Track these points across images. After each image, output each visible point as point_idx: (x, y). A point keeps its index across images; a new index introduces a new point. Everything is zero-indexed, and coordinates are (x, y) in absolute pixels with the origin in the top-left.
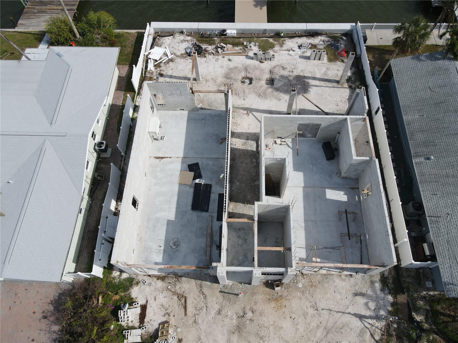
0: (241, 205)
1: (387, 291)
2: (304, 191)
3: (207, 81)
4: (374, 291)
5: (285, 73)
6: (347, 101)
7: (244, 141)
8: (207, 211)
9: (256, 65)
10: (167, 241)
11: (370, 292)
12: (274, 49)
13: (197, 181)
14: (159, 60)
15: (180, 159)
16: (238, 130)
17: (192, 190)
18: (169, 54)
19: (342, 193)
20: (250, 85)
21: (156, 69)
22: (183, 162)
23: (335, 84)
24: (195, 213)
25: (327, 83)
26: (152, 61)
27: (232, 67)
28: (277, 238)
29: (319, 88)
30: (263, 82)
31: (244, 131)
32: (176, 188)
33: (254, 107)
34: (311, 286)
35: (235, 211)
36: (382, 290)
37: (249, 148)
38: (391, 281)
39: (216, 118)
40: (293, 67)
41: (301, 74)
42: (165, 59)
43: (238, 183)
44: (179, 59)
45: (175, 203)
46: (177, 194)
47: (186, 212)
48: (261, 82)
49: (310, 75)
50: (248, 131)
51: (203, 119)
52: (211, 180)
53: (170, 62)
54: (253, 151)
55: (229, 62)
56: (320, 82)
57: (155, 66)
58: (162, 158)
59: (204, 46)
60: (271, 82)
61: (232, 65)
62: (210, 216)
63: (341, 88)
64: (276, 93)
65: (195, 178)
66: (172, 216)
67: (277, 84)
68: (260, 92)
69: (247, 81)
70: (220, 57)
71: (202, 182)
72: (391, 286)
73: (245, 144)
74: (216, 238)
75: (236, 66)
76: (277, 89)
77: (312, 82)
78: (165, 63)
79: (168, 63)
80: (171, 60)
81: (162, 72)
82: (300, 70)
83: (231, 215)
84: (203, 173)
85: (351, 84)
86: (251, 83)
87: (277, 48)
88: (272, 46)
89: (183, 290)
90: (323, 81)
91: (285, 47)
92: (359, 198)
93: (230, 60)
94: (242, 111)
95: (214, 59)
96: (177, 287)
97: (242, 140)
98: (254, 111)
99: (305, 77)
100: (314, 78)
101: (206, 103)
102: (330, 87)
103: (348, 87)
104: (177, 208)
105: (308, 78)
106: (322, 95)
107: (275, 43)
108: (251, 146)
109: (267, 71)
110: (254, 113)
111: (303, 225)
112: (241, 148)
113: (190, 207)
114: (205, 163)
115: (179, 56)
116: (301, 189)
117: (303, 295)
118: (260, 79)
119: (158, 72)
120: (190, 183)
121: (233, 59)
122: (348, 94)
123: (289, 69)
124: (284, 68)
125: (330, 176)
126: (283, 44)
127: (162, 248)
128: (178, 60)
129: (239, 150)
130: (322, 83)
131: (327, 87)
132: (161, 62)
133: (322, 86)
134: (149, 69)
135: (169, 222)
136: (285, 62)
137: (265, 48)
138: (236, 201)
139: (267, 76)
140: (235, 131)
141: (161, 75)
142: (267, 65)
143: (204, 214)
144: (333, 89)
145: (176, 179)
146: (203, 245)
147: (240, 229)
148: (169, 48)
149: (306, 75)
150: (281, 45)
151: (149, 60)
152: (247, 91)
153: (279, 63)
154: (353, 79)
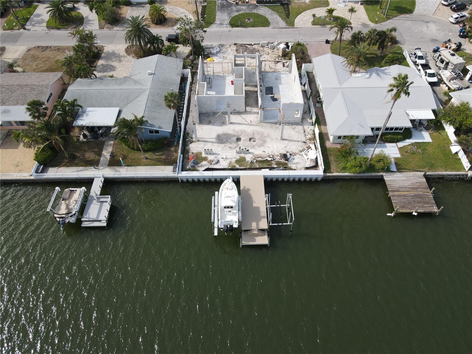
3: (276, 139)
5: (229, 145)
12: (236, 159)
14: (309, 151)
16: (255, 115)
17: (274, 93)
18: (304, 155)
20: (250, 137)
21: (309, 146)
22: (281, 102)
23: (200, 139)
24: (271, 86)
25: (205, 140)
27: (262, 147)
29: (210, 137)
30: (242, 139)
31: (252, 115)
32: (281, 93)
33: (248, 126)
35: (254, 88)
37: (250, 108)
39: (268, 118)
40: (224, 149)
41: (219, 145)
43: (254, 96)
47: (275, 86)
51: (274, 117)
52: (266, 96)
53: (302, 150)
55: (264, 150)
57: (311, 147)
59: (283, 161)
61: (262, 149)
63: (197, 138)
64: (235, 134)
65: (274, 96)
67: (235, 139)
68: (245, 133)
70: (271, 153)
71: (270, 95)
74: (261, 81)
75: (260, 148)
76: (235, 136)
77: (214, 140)
78: (305, 150)
81: (305, 144)
82: (220, 147)
84: (270, 98)
85: (191, 140)
87: (234, 160)
88: (237, 161)
89: (271, 69)
91: (228, 161)
93: (264, 152)
97: (253, 111)
98: (248, 124)
99: (218, 143)
100: (212, 142)
101: (274, 127)
102: (204, 138)
103: (193, 138)
104: (279, 88)
105: (215, 143)
106: (209, 133)
107: (235, 164)
109: (240, 145)
112: (253, 108)
113: (274, 88)
114: (270, 101)
115: (297, 154)
118: (245, 140)
119: (307, 144)
121: (262, 152)
123: (227, 147)
124: (230, 148)
126: (229, 164)
127: (282, 78)
128: (297, 151)
130: (208, 140)
132: (307, 150)
134: (313, 145)
135: (281, 84)
136: (229, 151)
138: (254, 91)
139: (241, 142)
141: (304, 142)
143: (267, 86)
146: (266, 79)
147: (252, 82)
153: (233, 150)
154: (189, 143)
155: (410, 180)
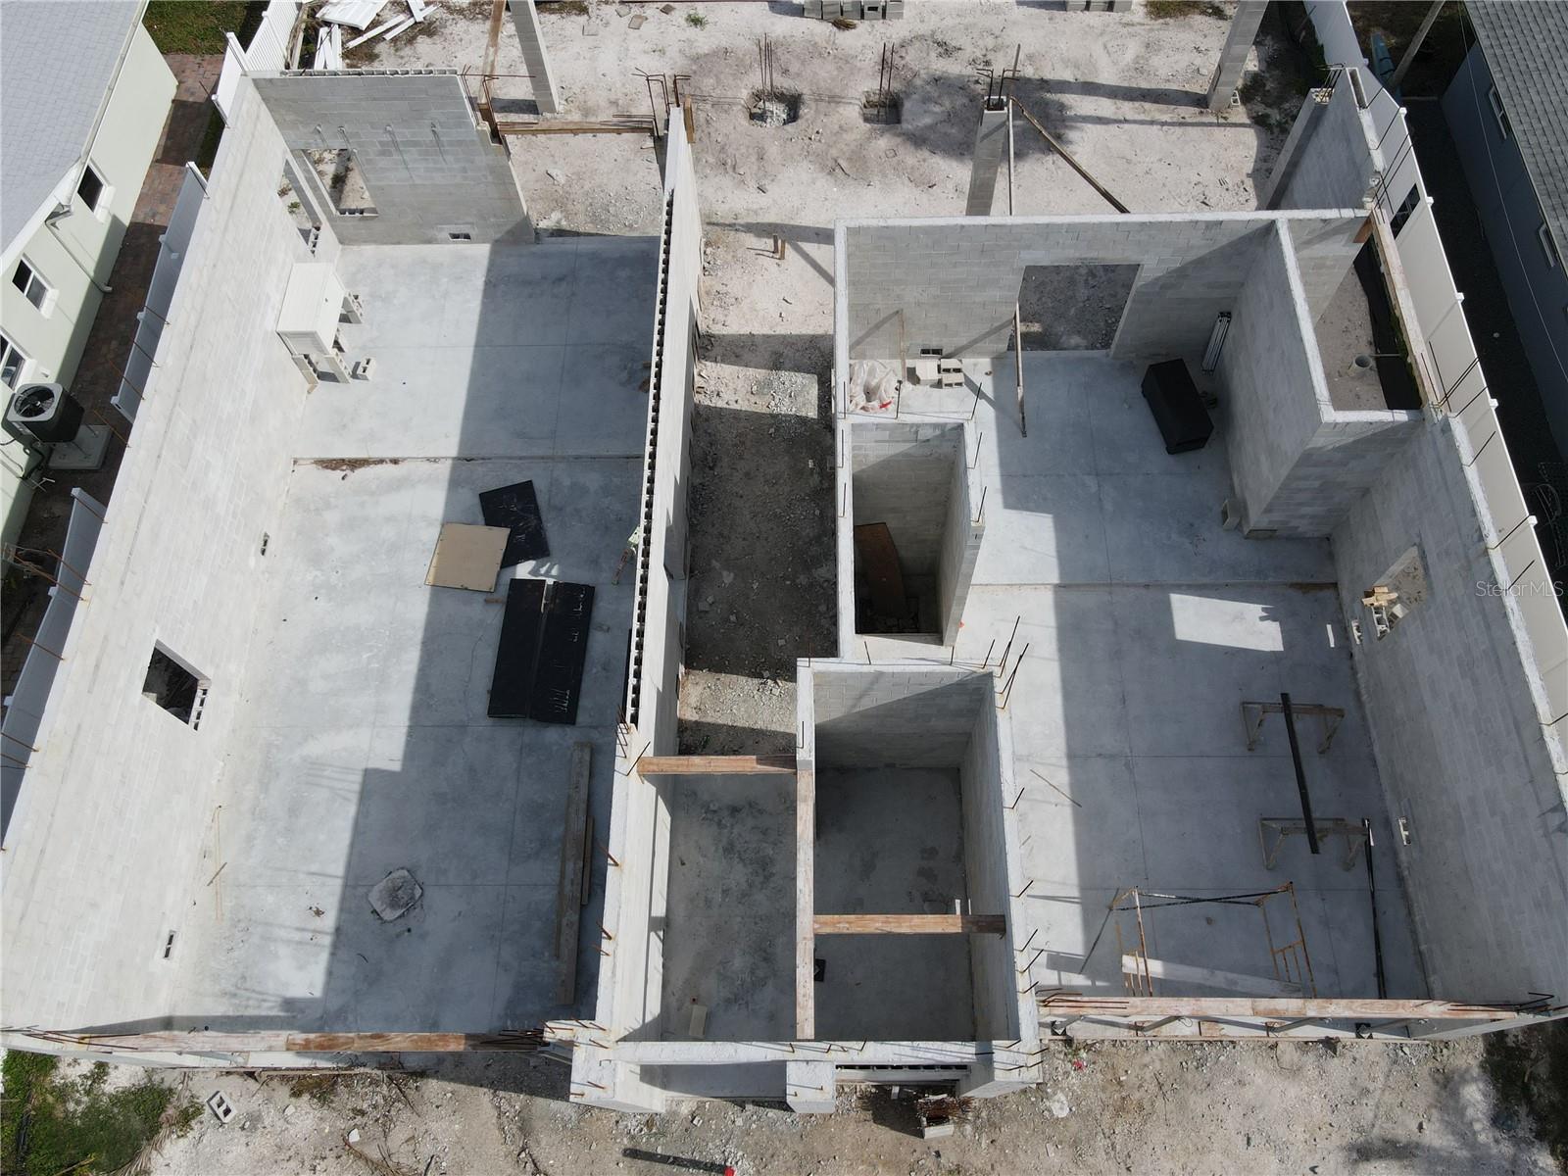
0: (746, 684)
1: (1525, 1125)
2: (1060, 608)
5: (954, 68)
6: (1249, 183)
7: (761, 374)
8: (569, 718)
9: (817, 39)
10: (354, 883)
13: (524, 570)
14: (369, 29)
15: (444, 469)
16: (733, 324)
17: (495, 617)
18: (416, 4)
19: (1255, 610)
20: (789, 127)
21: (351, 66)
22: (455, 483)
23: (1188, 112)
24: (507, 734)
25: (1147, 105)
26: (337, 32)
27: (705, 49)
28: (930, 853)
29: (1113, 128)
30: (852, 113)
31: (759, 329)
32: (417, 609)
33: (809, 219)
34: (1120, 1110)
35: (712, 717)
36: (1501, 1119)
37: (785, 408)
38: (1542, 1070)
39: (623, 274)
40: (990, 42)
41: (1030, 72)
42: (399, 23)
43: (728, 578)
44: (463, 24)
45: (410, 683)
46: (419, 636)
47: (462, 727)
48: (841, 109)
49: (1067, 75)
50: (782, 330)
51: (560, 279)
52: (594, 562)
53: (420, 39)
54: (803, 421)
55: (693, 32)
56: (1119, 103)
57: (347, 54)
58: (355, 464)
60: (887, 110)
61: (704, 41)
62: (581, 745)
63: (1219, 125)
64: (911, 157)
65: (510, 559)
66: (388, 748)
67: (916, 116)
68: (834, 152)
69: (778, 110)
70: (651, 10)
71: (550, 574)
73: (764, 387)
75: (724, 44)
76: (918, 140)
77: (1082, 105)
78: (395, 40)
79: (411, 40)
80: (427, 29)
83: (687, 738)
84: (553, 532)
85: (1261, 109)
86: (793, 117)
89: (426, 1149)
90: (1132, 99)
92: (1343, 633)
93: (696, 21)
94: (751, 240)
95: (626, 20)
96: (399, 1135)
97: (751, 371)
98: (806, 240)
99: (1044, 84)
100: (1090, 89)
101: (580, 207)
102: (1163, 124)
103: (1248, 121)
104: (416, 710)
105: (1063, 86)
106: (1129, 162)
108: (796, 396)
109: (871, 59)
110: (807, 247)
111: (1062, 778)
112: (743, 406)
113: (480, 704)
114: (567, 482)
115: (461, 11)
116: (1047, 598)
117: (1077, 1159)
118: (835, 100)
120: (486, 582)
121: (710, 18)
122: (1253, 152)
123: (969, 52)
124: (946, 50)
125: (1190, 531)
127: (329, 921)
128: (459, 28)
129: (736, 415)
130: (1128, 109)
131: (1152, 123)
132: (379, 38)
133: (1126, 121)
134: (317, 66)
135: (374, 783)
136: (949, 22)
138: (718, 667)
139: (868, 84)
142: (866, 39)
143: (553, 734)
144: (1178, 130)
145: (419, 566)
146: (545, 897)
147: (735, 810)
149: (1048, 75)
151: (323, 31)
152: (773, 151)
153: (924, 29)
154: (1269, 86)
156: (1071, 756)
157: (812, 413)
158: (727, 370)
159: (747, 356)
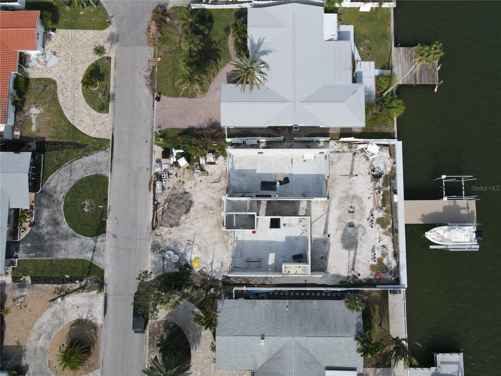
0: (265, 207)
1: (223, 278)
2: (273, 241)
3: (350, 184)
4: (223, 272)
5: (360, 235)
6: (337, 273)
7: (305, 208)
8: (261, 189)
9: (365, 216)
10: (245, 170)
11: (223, 270)
12: (381, 228)
13: (278, 183)
14: (368, 151)
15: (291, 173)
16: (313, 205)
17: (273, 181)
18: (373, 157)
19: (273, 262)
20: (347, 212)
21: (360, 150)
22: (289, 174)
23: (351, 267)
24: (260, 183)
25: (352, 262)
26: (366, 147)
27: (363, 200)
28: (247, 226)
29: (348, 256)
30: (350, 220)
31: (312, 208)
32: (274, 172)
33: (330, 214)
34: (225, 242)
35: (261, 204)
36: (224, 276)
37: (300, 211)
38: (228, 281)
39: (320, 191)
40: (365, 240)
41: (359, 246)
42: (368, 155)
43: (278, 205)
45: (265, 173)
46: (271, 173)
47: (260, 179)
49: (358, 251)
50: (312, 211)
51: (319, 183)
52: (279, 191)
53: (366, 159)
54: (298, 213)
55: (367, 197)
56: (353, 258)
57: (362, 149)
58: (292, 162)
59: (381, 180)
60: (351, 225)
61: (365, 200)
62: (258, 191)
63: (348, 271)
64: (342, 229)
65: (280, 181)
66: (259, 171)
67: (350, 230)
68: (342, 218)
69: (352, 210)
70: (372, 191)
71: (278, 186)
72: (226, 280)
73: (303, 209)
74: (247, 195)
75: (364, 202)
76: (345, 229)
77: (352, 253)
78: (365, 155)
79: (365, 157)
81: (357, 154)
82: (362, 245)
83: (259, 202)
84: (282, 186)
86: (350, 212)
87: (382, 230)
88: (383, 226)
89: (222, 181)
90: (353, 260)
91: (383, 236)
92: (270, 271)
93: (369, 198)
94: (327, 207)
95: (370, 188)
96: (223, 178)
99: (356, 248)
100: (355, 254)
103: (349, 275)
104: (262, 174)
105: (356, 250)
106: (341, 258)
107: (387, 229)
108: (302, 212)
109: (361, 223)
110: (326, 214)
111: (255, 240)
112: (300, 206)
113: (263, 180)
114: (290, 187)
115: (371, 163)
116: (275, 240)
117: (221, 237)
118: (353, 218)
119: (357, 152)
120: (277, 179)
121: (370, 200)
122: (343, 275)
123: (363, 238)
124: (363, 234)
125: (282, 257)
126: (386, 235)
127: (241, 169)
128: (368, 164)
129: (299, 205)
130: (351, 259)
131: (349, 262)
132: (366, 152)
133: (349, 258)
134: (358, 145)
135: (255, 170)
136: (369, 235)
137: (382, 222)
138: (267, 204)
139: (356, 223)
140: (312, 203)
141: (354, 154)
142: (366, 223)
143: (260, 188)
144: (348, 265)
145: (279, 171)
146: (243, 189)
147: (251, 207)
148: (379, 156)
149: (358, 249)
150: (385, 233)
151: (367, 145)
152: (343, 209)
153: (367, 231)
154: (356, 280)
155: (402, 62)
156: (257, 241)
157: (299, 215)
158: (306, 204)
159: (308, 207)
